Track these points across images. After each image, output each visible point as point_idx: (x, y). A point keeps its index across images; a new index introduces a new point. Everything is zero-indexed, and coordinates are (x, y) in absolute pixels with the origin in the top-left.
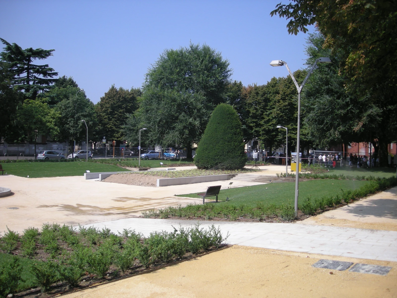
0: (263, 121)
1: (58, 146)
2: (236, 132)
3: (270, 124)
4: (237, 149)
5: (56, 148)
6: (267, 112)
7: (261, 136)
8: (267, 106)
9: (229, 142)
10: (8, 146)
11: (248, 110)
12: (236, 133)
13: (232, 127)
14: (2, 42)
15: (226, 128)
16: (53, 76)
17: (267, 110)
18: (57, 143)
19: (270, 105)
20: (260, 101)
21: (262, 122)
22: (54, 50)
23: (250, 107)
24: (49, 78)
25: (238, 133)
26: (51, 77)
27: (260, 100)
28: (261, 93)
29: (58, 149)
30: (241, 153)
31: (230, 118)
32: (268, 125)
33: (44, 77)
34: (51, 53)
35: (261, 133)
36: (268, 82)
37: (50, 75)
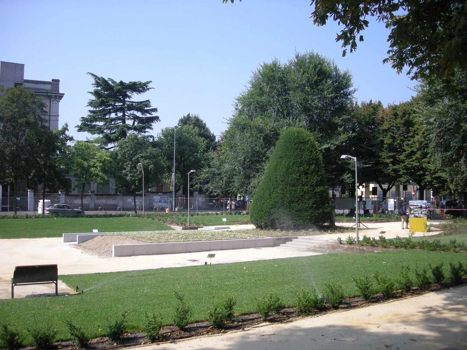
0: (404, 154)
1: (161, 197)
2: (308, 170)
3: (414, 159)
4: (307, 197)
5: (159, 201)
6: (409, 141)
7: (402, 177)
8: (409, 132)
9: (293, 186)
10: (96, 199)
11: (381, 140)
12: (309, 172)
13: (301, 163)
14: (93, 77)
15: (291, 164)
16: (153, 113)
17: (409, 139)
18: (159, 194)
19: (412, 130)
20: (399, 125)
21: (402, 157)
22: (151, 82)
23: (385, 135)
24: (148, 115)
25: (313, 172)
26: (150, 114)
27: (399, 123)
28: (400, 113)
29: (160, 201)
30: (313, 204)
31: (300, 149)
32: (409, 160)
33: (143, 115)
34: (148, 85)
35: (400, 173)
36: (412, 97)
37: (147, 112)
